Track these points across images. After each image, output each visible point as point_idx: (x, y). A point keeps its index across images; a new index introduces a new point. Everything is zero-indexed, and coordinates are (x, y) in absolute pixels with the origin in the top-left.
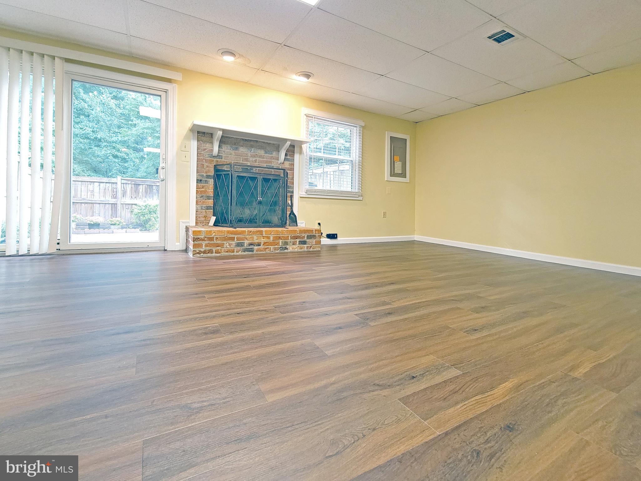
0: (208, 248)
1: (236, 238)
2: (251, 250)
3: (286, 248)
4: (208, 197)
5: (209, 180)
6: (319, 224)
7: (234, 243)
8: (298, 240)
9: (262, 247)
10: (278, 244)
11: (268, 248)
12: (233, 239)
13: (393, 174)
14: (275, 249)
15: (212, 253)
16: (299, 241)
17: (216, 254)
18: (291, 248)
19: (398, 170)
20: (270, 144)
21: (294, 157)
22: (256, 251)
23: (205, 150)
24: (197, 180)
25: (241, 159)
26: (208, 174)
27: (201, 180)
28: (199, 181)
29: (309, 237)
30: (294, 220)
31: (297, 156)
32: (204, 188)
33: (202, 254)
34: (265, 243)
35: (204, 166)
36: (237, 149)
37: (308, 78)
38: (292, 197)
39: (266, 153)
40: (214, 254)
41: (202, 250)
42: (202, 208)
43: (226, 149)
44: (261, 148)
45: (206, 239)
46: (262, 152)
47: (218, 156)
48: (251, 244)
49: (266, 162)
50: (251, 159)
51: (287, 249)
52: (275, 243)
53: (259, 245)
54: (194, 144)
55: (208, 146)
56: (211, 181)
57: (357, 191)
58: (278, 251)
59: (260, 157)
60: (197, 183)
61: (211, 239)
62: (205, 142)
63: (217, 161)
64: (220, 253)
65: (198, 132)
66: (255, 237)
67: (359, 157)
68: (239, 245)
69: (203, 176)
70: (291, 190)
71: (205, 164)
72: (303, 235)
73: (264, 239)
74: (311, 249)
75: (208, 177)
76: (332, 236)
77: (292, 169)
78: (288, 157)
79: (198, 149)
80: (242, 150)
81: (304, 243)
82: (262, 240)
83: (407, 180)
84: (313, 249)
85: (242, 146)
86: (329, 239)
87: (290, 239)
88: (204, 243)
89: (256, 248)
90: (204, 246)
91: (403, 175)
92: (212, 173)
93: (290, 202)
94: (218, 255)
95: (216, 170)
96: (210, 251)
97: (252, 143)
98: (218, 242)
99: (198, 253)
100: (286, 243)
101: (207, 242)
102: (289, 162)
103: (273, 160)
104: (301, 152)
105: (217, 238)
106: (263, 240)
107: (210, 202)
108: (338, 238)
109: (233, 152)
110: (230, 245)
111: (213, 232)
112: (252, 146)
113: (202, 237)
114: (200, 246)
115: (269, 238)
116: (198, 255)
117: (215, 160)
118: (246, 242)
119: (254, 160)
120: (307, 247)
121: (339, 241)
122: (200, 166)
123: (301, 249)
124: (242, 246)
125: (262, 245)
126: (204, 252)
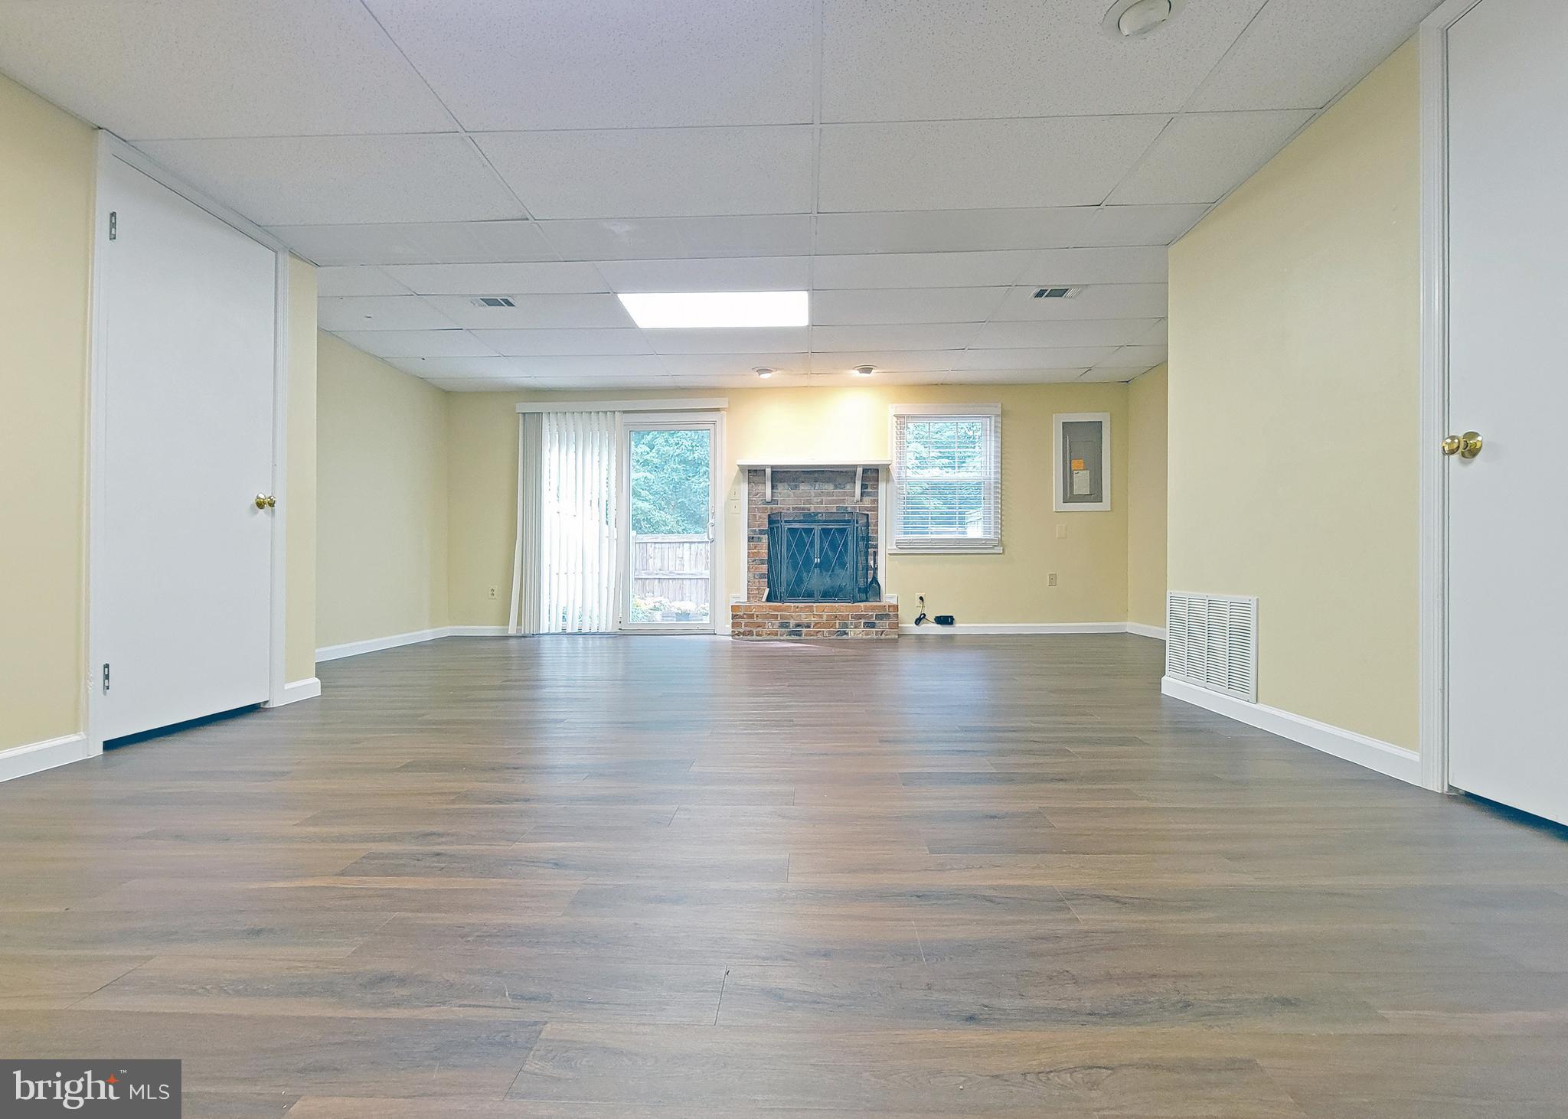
0: (748, 629)
1: (782, 616)
2: (800, 634)
3: (846, 633)
4: (762, 562)
5: (762, 536)
6: (921, 598)
7: (777, 623)
8: (863, 621)
9: (811, 630)
10: (834, 625)
11: (820, 631)
12: (775, 617)
13: (1069, 497)
14: (830, 633)
15: (753, 635)
16: (864, 623)
17: (757, 637)
18: (852, 633)
19: (1081, 489)
20: (841, 472)
21: (877, 488)
22: (806, 636)
23: (756, 494)
24: (749, 537)
25: (803, 502)
26: (761, 528)
27: (753, 537)
28: (751, 539)
29: (879, 617)
31: (882, 486)
32: (757, 548)
33: (742, 636)
34: (816, 624)
35: (756, 517)
36: (796, 487)
38: (875, 554)
39: (836, 487)
41: (743, 631)
42: (754, 576)
43: (782, 489)
44: (828, 481)
45: (745, 616)
46: (830, 488)
47: (772, 502)
48: (798, 625)
49: (837, 502)
50: (815, 499)
52: (829, 624)
53: (809, 627)
54: (744, 487)
55: (759, 488)
56: (765, 538)
57: (992, 537)
58: (834, 637)
59: (829, 494)
60: (748, 541)
61: (751, 616)
62: (754, 485)
63: (772, 508)
64: (761, 635)
65: (748, 471)
66: (803, 616)
67: (996, 473)
68: (784, 625)
69: (754, 531)
70: (874, 543)
71: (758, 514)
72: (871, 614)
73: (815, 619)
74: (883, 635)
75: (761, 531)
76: (945, 620)
77: (876, 509)
78: (869, 490)
79: (749, 494)
80: (803, 487)
81: (872, 625)
84: (886, 635)
85: (802, 483)
86: (939, 625)
87: (850, 619)
88: (744, 622)
89: (805, 630)
90: (743, 625)
91: (1093, 497)
92: (765, 526)
93: (872, 563)
94: (759, 638)
95: (771, 522)
96: (751, 633)
97: (816, 475)
98: (760, 621)
99: (737, 634)
100: (846, 626)
101: (746, 620)
102: (871, 498)
103: (845, 499)
104: (888, 480)
105: (758, 616)
106: (813, 620)
107: (764, 569)
108: (957, 625)
109: (791, 493)
110: (773, 625)
111: (752, 607)
112: (817, 481)
113: (742, 613)
114: (739, 625)
115: (821, 617)
116: (738, 637)
117: (769, 506)
118: (792, 622)
119: (818, 501)
120: (879, 633)
121: (959, 628)
122: (752, 517)
123: (868, 635)
124: (787, 627)
125: (812, 627)
126: (744, 634)
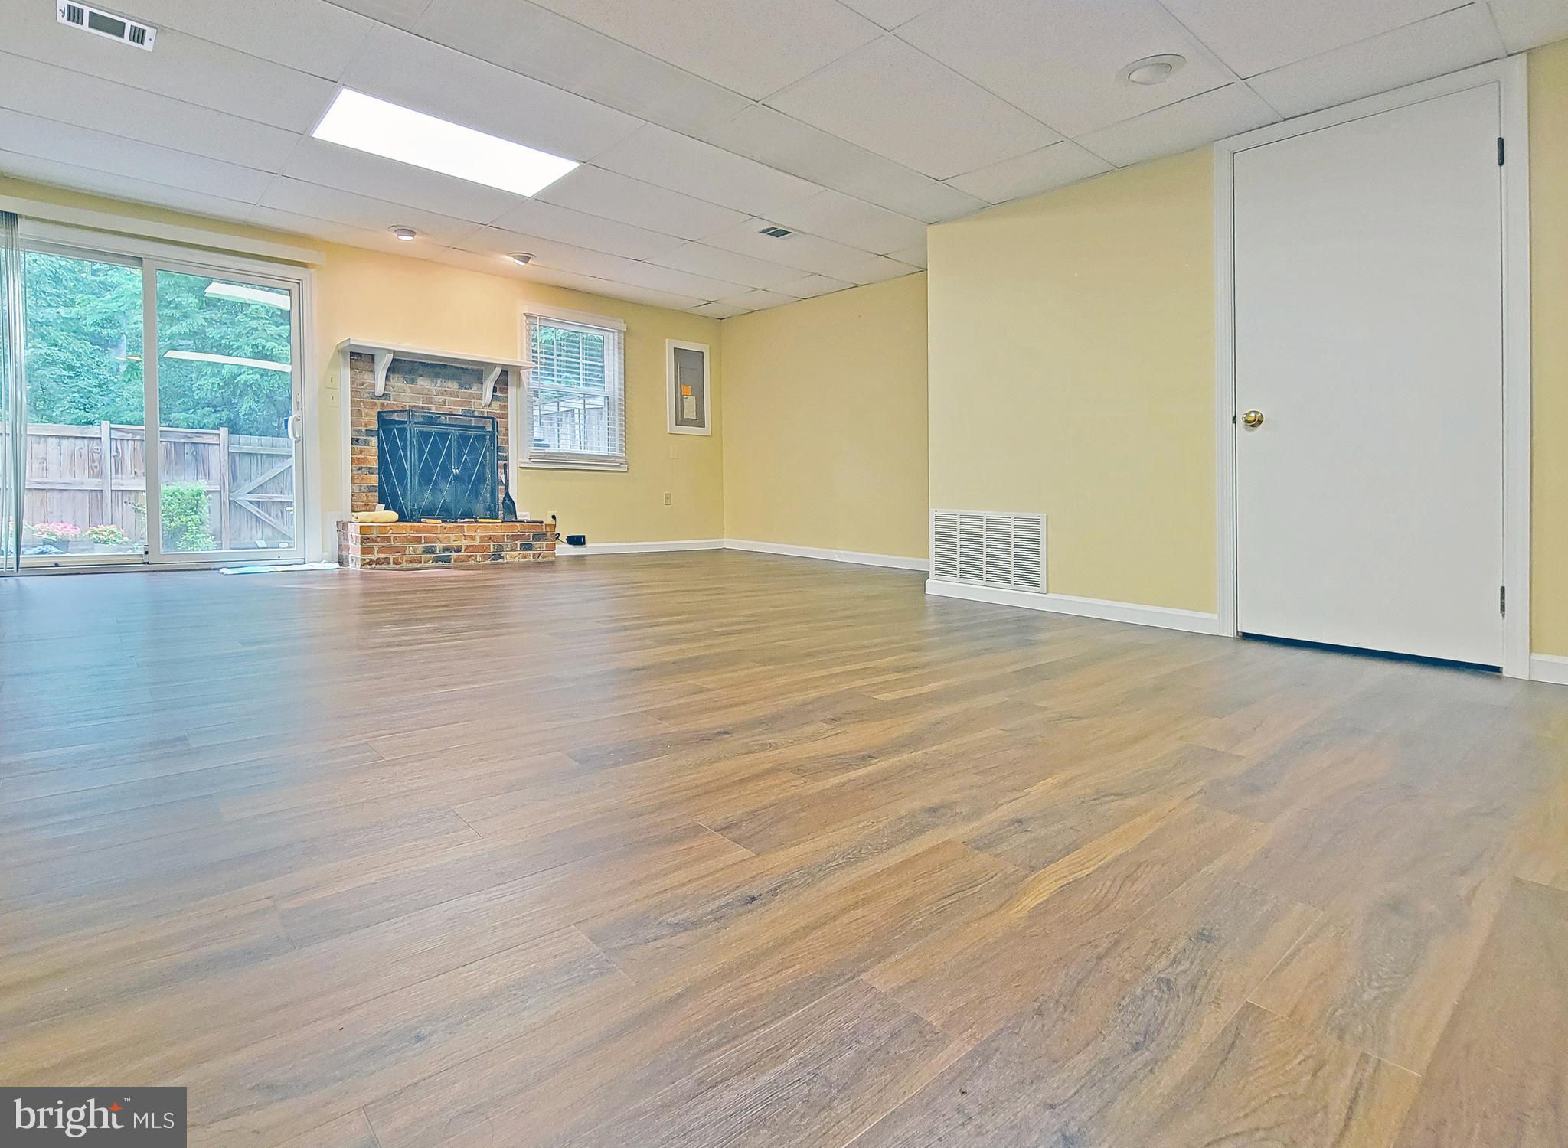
0: (382, 555)
1: (423, 538)
2: (447, 559)
3: (500, 558)
4: (371, 470)
5: (371, 438)
6: (554, 517)
7: (420, 547)
8: (519, 543)
9: (463, 554)
10: (488, 548)
11: (472, 556)
12: (418, 540)
13: (681, 421)
14: (484, 558)
15: (389, 563)
16: (521, 544)
17: (395, 566)
18: (508, 556)
19: (690, 413)
20: (467, 369)
21: (507, 393)
22: (455, 561)
23: (363, 385)
24: (352, 439)
25: (422, 399)
26: (370, 428)
27: (358, 439)
28: (355, 441)
29: (536, 538)
30: (510, 508)
31: (512, 391)
32: (363, 453)
33: (374, 566)
34: (468, 547)
35: (361, 414)
36: (413, 381)
38: (506, 467)
39: (461, 387)
40: (390, 566)
41: (374, 558)
42: (360, 490)
43: (397, 381)
44: (451, 377)
45: (379, 539)
46: (453, 386)
47: (385, 396)
48: (446, 549)
49: (462, 403)
50: (437, 399)
51: (502, 558)
52: (483, 546)
53: (458, 550)
54: (346, 373)
55: (367, 377)
56: (374, 441)
57: (617, 454)
58: (489, 562)
59: (452, 394)
60: (352, 444)
61: (387, 539)
62: (361, 370)
63: (383, 404)
64: (400, 563)
65: (352, 354)
66: (453, 538)
67: (620, 389)
68: (429, 550)
69: (360, 431)
70: (504, 454)
71: (364, 410)
72: (527, 534)
73: (466, 541)
74: (540, 558)
75: (369, 433)
76: (576, 541)
77: (505, 416)
78: (498, 394)
79: (352, 383)
80: (422, 383)
81: (529, 547)
82: (464, 541)
83: (706, 431)
84: (543, 558)
85: (421, 376)
86: (571, 546)
87: (505, 540)
88: (376, 547)
89: (454, 555)
90: (376, 551)
91: (699, 422)
92: (375, 426)
93: (502, 477)
94: (398, 566)
95: (384, 420)
96: (386, 561)
97: (438, 370)
98: (398, 545)
99: (367, 563)
100: (500, 548)
101: (381, 545)
102: (499, 403)
103: (473, 401)
104: (519, 385)
105: (395, 539)
106: (464, 543)
107: (374, 479)
108: (588, 544)
109: (407, 387)
110: (415, 550)
111: (389, 528)
112: (437, 376)
113: (374, 536)
114: (370, 551)
115: (473, 538)
116: (368, 566)
117: (379, 402)
118: (439, 546)
119: (441, 400)
120: (534, 555)
121: (589, 549)
122: (356, 414)
123: (525, 558)
124: (433, 552)
125: (463, 551)
126: (377, 562)
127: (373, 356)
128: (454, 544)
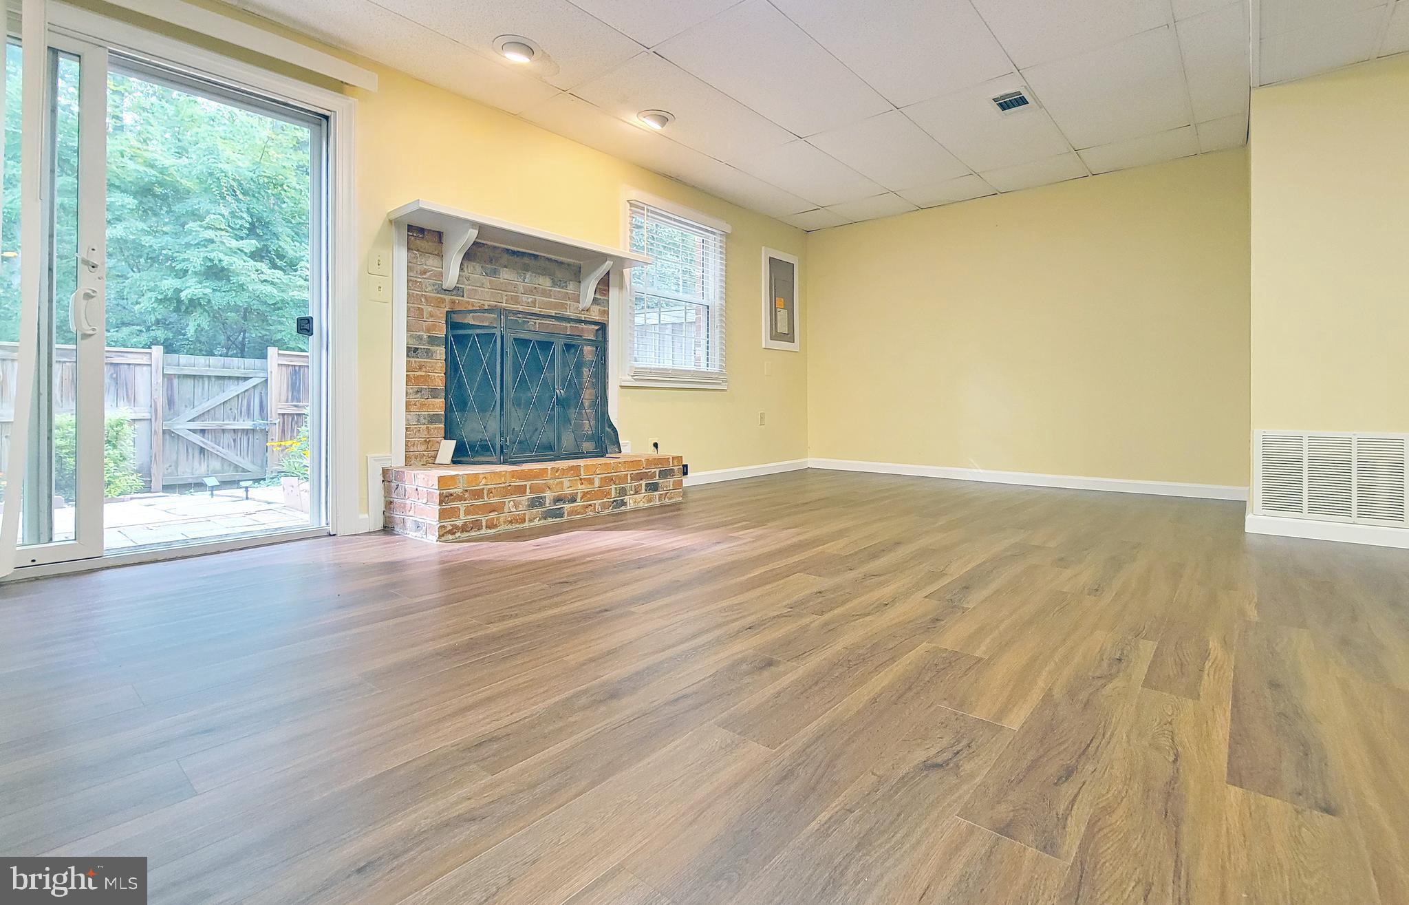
0: (471, 518)
1: (528, 487)
2: (558, 514)
3: (624, 503)
4: (434, 393)
5: (435, 348)
6: (656, 445)
7: (524, 500)
8: (643, 483)
9: (579, 503)
10: (609, 493)
11: (590, 505)
12: (521, 490)
13: (775, 335)
14: (604, 507)
15: (480, 528)
16: (647, 485)
17: (489, 531)
18: (634, 501)
19: (783, 328)
20: (562, 263)
21: (609, 296)
22: (568, 516)
23: (425, 273)
24: (409, 349)
25: (505, 298)
26: (433, 334)
27: (416, 350)
28: (412, 351)
29: (662, 474)
30: (615, 440)
31: (613, 293)
32: (424, 369)
33: (458, 534)
34: (585, 494)
35: (422, 315)
36: (494, 273)
37: (663, 125)
39: (554, 284)
40: (484, 531)
41: (459, 523)
42: (418, 420)
43: (475, 271)
44: (544, 272)
45: (467, 495)
46: (545, 283)
47: (457, 290)
48: (558, 500)
49: (556, 306)
50: (524, 298)
51: (626, 504)
52: (602, 492)
53: (573, 500)
54: (400, 257)
55: (431, 263)
56: (440, 352)
57: (717, 370)
58: (609, 511)
59: (545, 293)
60: (408, 356)
61: (478, 494)
62: (424, 253)
63: (453, 302)
64: (496, 526)
65: (410, 228)
66: (566, 483)
67: (721, 298)
68: (536, 503)
69: (420, 338)
71: (426, 310)
72: (653, 470)
73: (583, 487)
74: (667, 500)
75: (433, 340)
77: (605, 324)
78: (599, 297)
79: (409, 269)
80: (506, 275)
81: (653, 487)
82: (580, 487)
83: (796, 347)
84: (670, 499)
85: (506, 267)
87: (629, 481)
88: (462, 506)
89: (567, 507)
90: (462, 512)
91: (789, 337)
92: (441, 332)
94: (493, 531)
95: (452, 325)
96: (477, 525)
97: (526, 260)
98: (492, 500)
99: (449, 533)
100: (623, 492)
101: (468, 503)
102: (599, 307)
103: (568, 302)
104: (621, 286)
105: (490, 492)
106: (580, 488)
107: (438, 405)
108: (690, 474)
109: (486, 280)
110: (516, 506)
111: (481, 476)
112: (526, 268)
113: (457, 490)
114: (453, 513)
115: (591, 481)
116: (450, 537)
117: (447, 298)
118: (549, 496)
119: (530, 300)
120: (660, 496)
122: (414, 314)
123: (650, 501)
124: (541, 505)
125: (578, 500)
126: (464, 529)
127: (440, 235)
128: (568, 491)
